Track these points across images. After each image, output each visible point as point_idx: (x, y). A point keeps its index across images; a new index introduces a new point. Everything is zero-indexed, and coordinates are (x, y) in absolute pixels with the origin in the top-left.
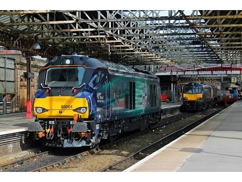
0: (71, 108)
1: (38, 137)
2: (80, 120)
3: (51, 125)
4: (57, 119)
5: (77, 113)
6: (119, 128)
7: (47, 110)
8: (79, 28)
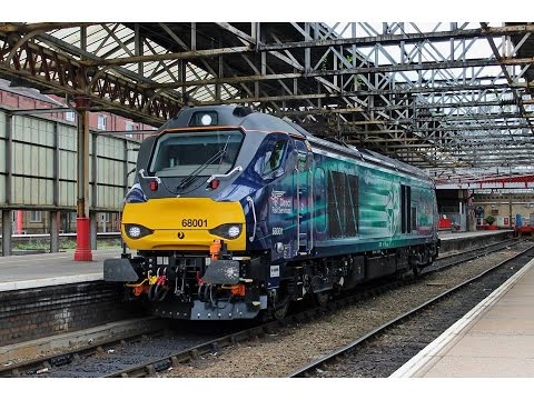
0: (204, 227)
1: (132, 295)
2: (225, 254)
3: (163, 266)
4: (178, 252)
5: (219, 238)
6: (339, 275)
7: (151, 232)
8: (268, 73)
